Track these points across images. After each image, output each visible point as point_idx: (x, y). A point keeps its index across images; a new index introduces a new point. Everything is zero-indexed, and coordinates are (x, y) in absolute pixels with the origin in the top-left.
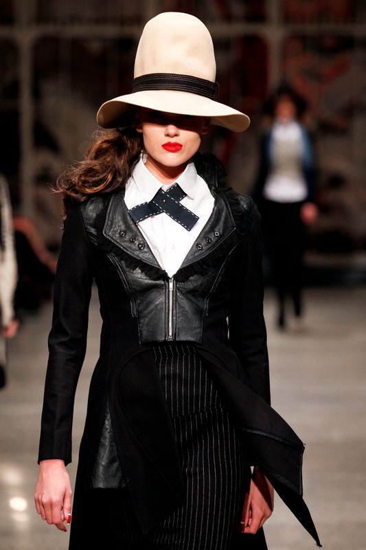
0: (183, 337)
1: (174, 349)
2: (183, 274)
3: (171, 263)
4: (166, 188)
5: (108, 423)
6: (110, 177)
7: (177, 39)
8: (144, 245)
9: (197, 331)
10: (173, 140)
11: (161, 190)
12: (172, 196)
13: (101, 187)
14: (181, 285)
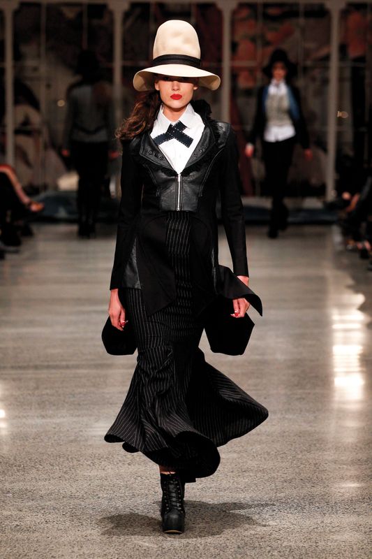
0: (186, 209)
1: (180, 215)
2: (186, 172)
3: (179, 166)
4: (174, 124)
5: (134, 251)
6: (144, 124)
7: (177, 34)
8: (163, 158)
9: (194, 205)
10: (176, 93)
11: (171, 125)
12: (177, 128)
13: (140, 131)
14: (186, 178)
